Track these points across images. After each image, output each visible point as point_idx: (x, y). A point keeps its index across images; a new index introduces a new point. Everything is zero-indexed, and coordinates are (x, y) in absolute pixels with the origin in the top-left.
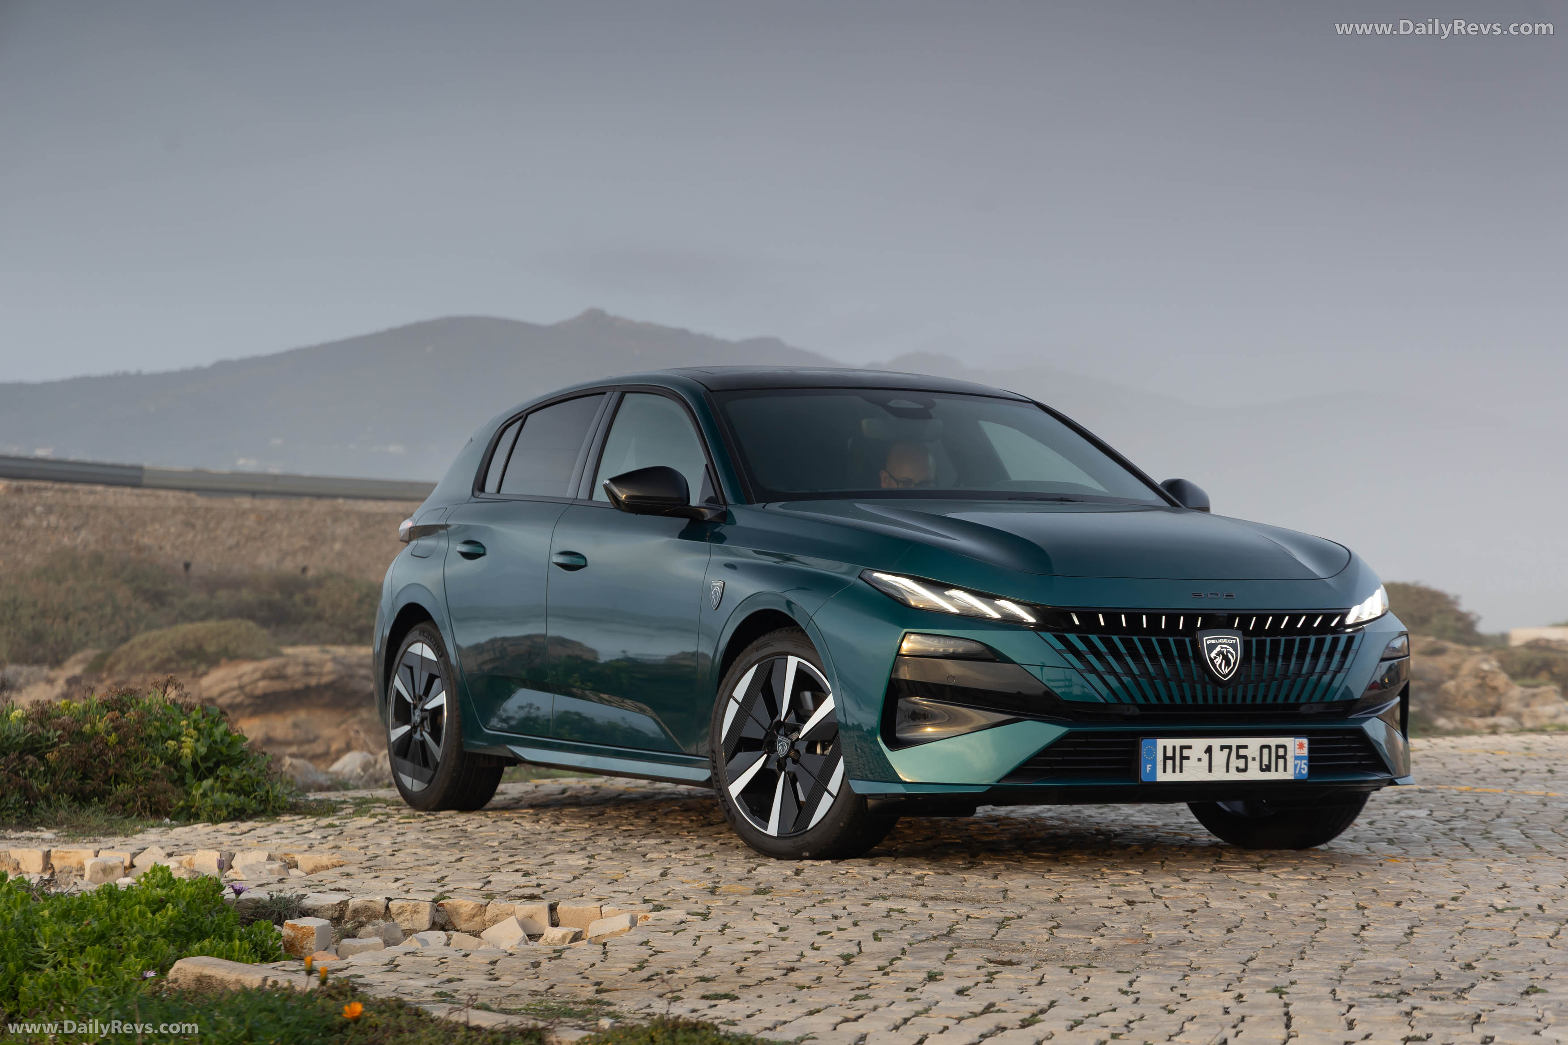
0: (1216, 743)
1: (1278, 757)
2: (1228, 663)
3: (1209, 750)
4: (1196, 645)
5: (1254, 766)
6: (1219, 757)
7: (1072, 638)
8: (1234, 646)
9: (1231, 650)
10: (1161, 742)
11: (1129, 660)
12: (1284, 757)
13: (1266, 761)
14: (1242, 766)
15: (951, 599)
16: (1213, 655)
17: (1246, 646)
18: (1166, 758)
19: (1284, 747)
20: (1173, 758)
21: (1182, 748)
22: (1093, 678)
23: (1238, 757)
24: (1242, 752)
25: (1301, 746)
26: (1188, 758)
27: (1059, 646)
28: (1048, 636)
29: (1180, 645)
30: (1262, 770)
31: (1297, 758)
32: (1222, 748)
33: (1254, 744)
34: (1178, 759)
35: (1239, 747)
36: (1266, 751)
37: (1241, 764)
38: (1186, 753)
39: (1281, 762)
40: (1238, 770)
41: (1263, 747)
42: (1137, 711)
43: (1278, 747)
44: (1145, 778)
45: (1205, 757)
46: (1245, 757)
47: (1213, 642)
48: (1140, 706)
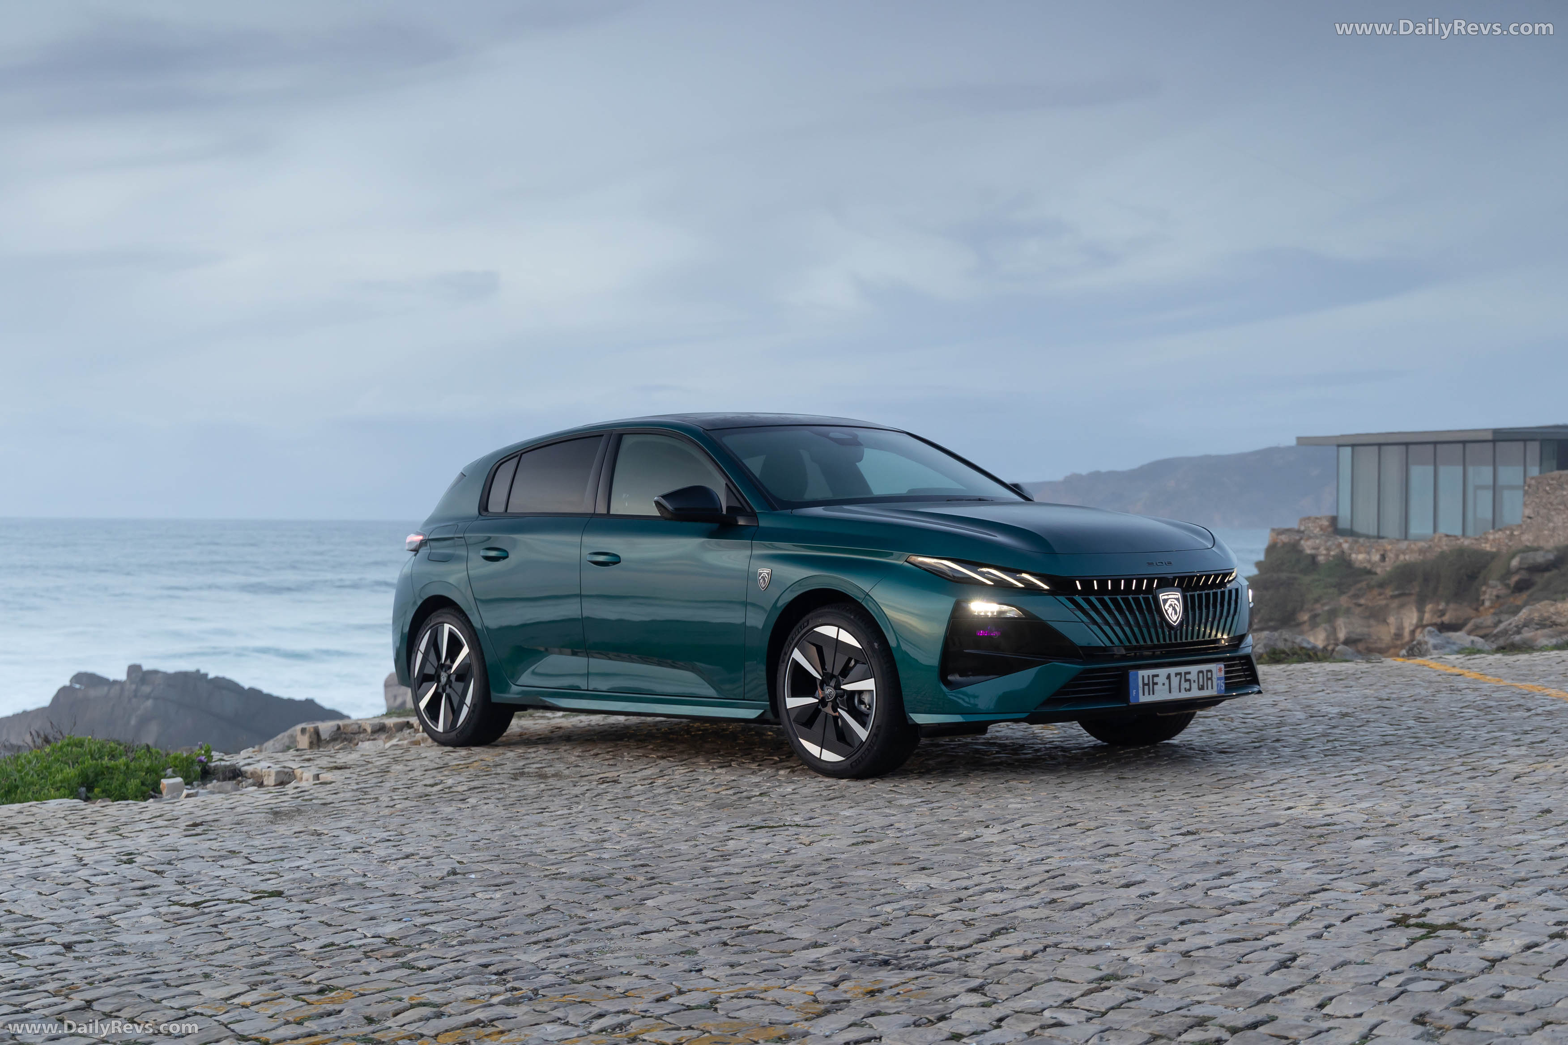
0: (1173, 670)
1: (1208, 679)
2: (1176, 613)
3: (1169, 677)
4: (1156, 600)
5: (1195, 686)
6: (1175, 681)
7: (1078, 598)
8: (1178, 599)
9: (1176, 602)
10: (1141, 673)
11: (1116, 613)
12: (1211, 679)
13: (1201, 683)
14: (1188, 687)
15: (982, 574)
16: (1167, 607)
17: (1185, 598)
18: (1144, 684)
19: (1210, 671)
20: (1148, 684)
21: (1154, 676)
22: (1095, 628)
23: (1186, 680)
24: (1188, 677)
25: (1220, 670)
26: (1157, 684)
27: (1071, 606)
28: (1062, 598)
29: (1146, 600)
30: (1200, 689)
31: (1219, 679)
32: (1176, 674)
33: (1194, 669)
34: (1150, 685)
35: (1186, 673)
36: (1201, 675)
37: (1187, 685)
38: (1156, 680)
39: (1210, 682)
40: (1186, 690)
41: (1199, 672)
42: (1123, 652)
43: (1208, 671)
44: (1133, 701)
45: (1167, 682)
46: (1189, 680)
47: (1166, 597)
48: (1126, 648)
